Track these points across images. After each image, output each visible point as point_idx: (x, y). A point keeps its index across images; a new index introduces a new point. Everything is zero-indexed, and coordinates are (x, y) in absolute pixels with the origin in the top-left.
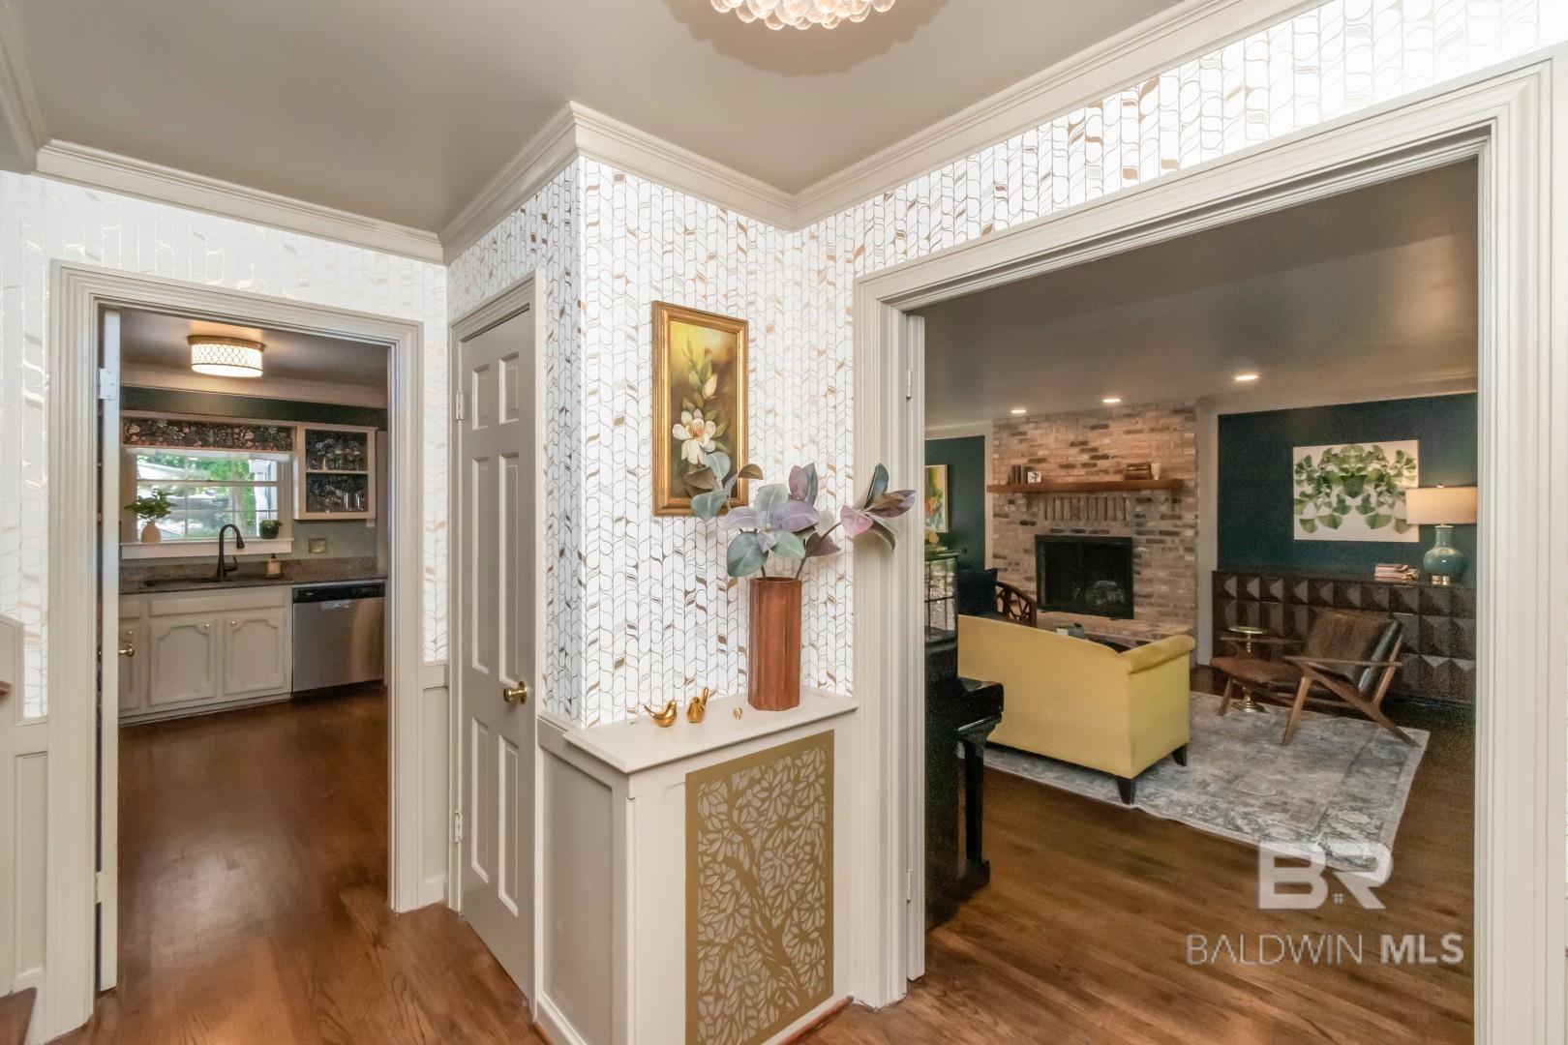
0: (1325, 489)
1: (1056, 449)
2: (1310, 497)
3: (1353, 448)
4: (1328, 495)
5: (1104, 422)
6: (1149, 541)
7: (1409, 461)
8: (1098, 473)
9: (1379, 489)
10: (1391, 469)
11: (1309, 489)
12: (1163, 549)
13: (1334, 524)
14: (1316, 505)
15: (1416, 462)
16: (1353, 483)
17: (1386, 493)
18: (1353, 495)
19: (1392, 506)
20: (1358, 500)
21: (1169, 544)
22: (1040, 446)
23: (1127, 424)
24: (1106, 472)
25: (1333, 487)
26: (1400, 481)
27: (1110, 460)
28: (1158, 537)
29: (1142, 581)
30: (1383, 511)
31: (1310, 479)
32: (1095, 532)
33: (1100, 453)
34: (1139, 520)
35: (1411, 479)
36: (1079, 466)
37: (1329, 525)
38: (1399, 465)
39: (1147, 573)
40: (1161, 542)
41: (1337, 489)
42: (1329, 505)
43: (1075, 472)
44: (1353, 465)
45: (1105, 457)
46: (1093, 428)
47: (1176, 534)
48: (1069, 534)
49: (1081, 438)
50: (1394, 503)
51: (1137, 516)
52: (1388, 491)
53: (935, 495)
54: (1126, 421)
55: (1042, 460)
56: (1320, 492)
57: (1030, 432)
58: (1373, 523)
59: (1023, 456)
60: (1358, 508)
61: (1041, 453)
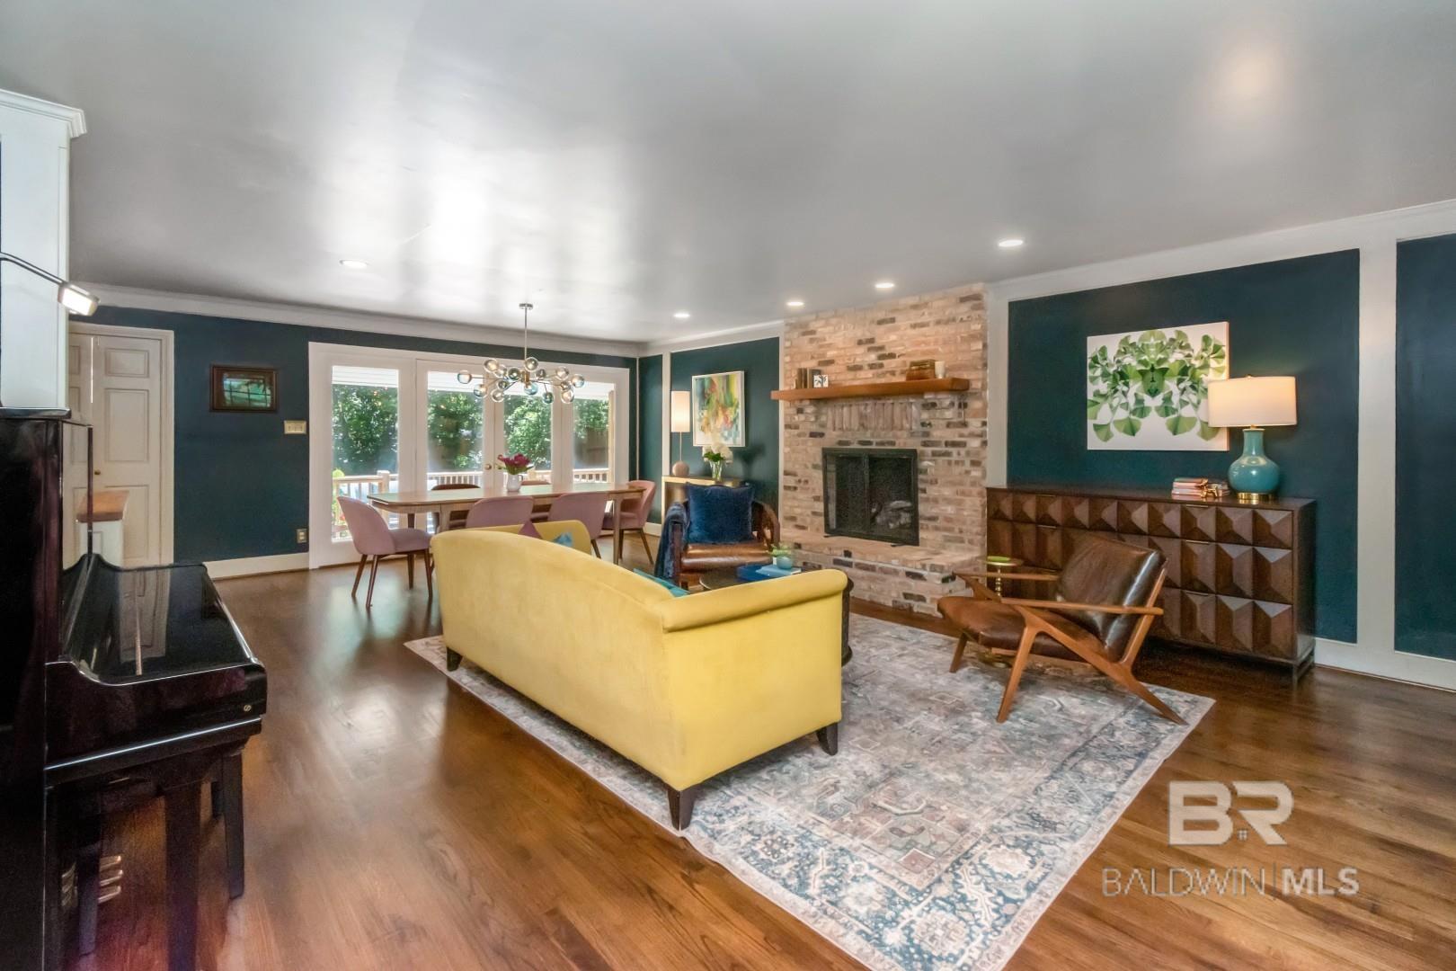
0: (1121, 387)
1: (844, 348)
2: (1105, 396)
3: (1153, 334)
4: (1124, 393)
5: (891, 316)
6: (934, 454)
7: (1217, 348)
8: (884, 374)
9: (1182, 386)
10: (1196, 359)
11: (1103, 387)
12: (949, 463)
13: (1132, 430)
14: (1111, 406)
15: (1225, 349)
16: (1153, 376)
17: (1190, 390)
18: (1153, 393)
19: (1196, 406)
20: (1159, 400)
21: (955, 457)
22: (829, 346)
23: (915, 317)
24: (893, 373)
25: (1131, 384)
26: (1206, 375)
27: (897, 360)
28: (943, 449)
29: (927, 500)
30: (1187, 412)
31: (1105, 375)
32: (882, 444)
33: (887, 352)
34: (925, 429)
35: (1220, 370)
36: (866, 367)
37: (1125, 432)
38: (1205, 355)
39: (932, 491)
40: (948, 454)
41: (1136, 386)
42: (1126, 406)
43: (862, 374)
44: (1152, 356)
45: (892, 356)
46: (881, 322)
47: (963, 444)
48: (855, 446)
49: (868, 336)
50: (1199, 402)
51: (923, 424)
52: (1193, 387)
53: (732, 405)
54: (913, 313)
55: (831, 362)
56: (1116, 391)
57: (819, 330)
58: (1175, 430)
59: (813, 358)
60: (1158, 409)
61: (830, 354)
